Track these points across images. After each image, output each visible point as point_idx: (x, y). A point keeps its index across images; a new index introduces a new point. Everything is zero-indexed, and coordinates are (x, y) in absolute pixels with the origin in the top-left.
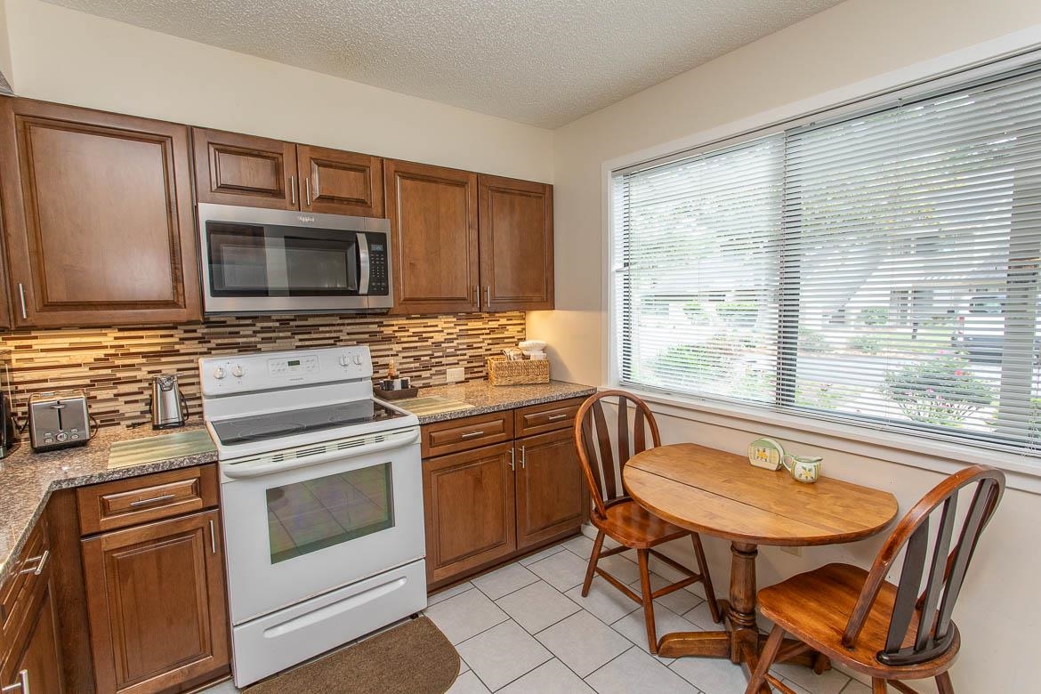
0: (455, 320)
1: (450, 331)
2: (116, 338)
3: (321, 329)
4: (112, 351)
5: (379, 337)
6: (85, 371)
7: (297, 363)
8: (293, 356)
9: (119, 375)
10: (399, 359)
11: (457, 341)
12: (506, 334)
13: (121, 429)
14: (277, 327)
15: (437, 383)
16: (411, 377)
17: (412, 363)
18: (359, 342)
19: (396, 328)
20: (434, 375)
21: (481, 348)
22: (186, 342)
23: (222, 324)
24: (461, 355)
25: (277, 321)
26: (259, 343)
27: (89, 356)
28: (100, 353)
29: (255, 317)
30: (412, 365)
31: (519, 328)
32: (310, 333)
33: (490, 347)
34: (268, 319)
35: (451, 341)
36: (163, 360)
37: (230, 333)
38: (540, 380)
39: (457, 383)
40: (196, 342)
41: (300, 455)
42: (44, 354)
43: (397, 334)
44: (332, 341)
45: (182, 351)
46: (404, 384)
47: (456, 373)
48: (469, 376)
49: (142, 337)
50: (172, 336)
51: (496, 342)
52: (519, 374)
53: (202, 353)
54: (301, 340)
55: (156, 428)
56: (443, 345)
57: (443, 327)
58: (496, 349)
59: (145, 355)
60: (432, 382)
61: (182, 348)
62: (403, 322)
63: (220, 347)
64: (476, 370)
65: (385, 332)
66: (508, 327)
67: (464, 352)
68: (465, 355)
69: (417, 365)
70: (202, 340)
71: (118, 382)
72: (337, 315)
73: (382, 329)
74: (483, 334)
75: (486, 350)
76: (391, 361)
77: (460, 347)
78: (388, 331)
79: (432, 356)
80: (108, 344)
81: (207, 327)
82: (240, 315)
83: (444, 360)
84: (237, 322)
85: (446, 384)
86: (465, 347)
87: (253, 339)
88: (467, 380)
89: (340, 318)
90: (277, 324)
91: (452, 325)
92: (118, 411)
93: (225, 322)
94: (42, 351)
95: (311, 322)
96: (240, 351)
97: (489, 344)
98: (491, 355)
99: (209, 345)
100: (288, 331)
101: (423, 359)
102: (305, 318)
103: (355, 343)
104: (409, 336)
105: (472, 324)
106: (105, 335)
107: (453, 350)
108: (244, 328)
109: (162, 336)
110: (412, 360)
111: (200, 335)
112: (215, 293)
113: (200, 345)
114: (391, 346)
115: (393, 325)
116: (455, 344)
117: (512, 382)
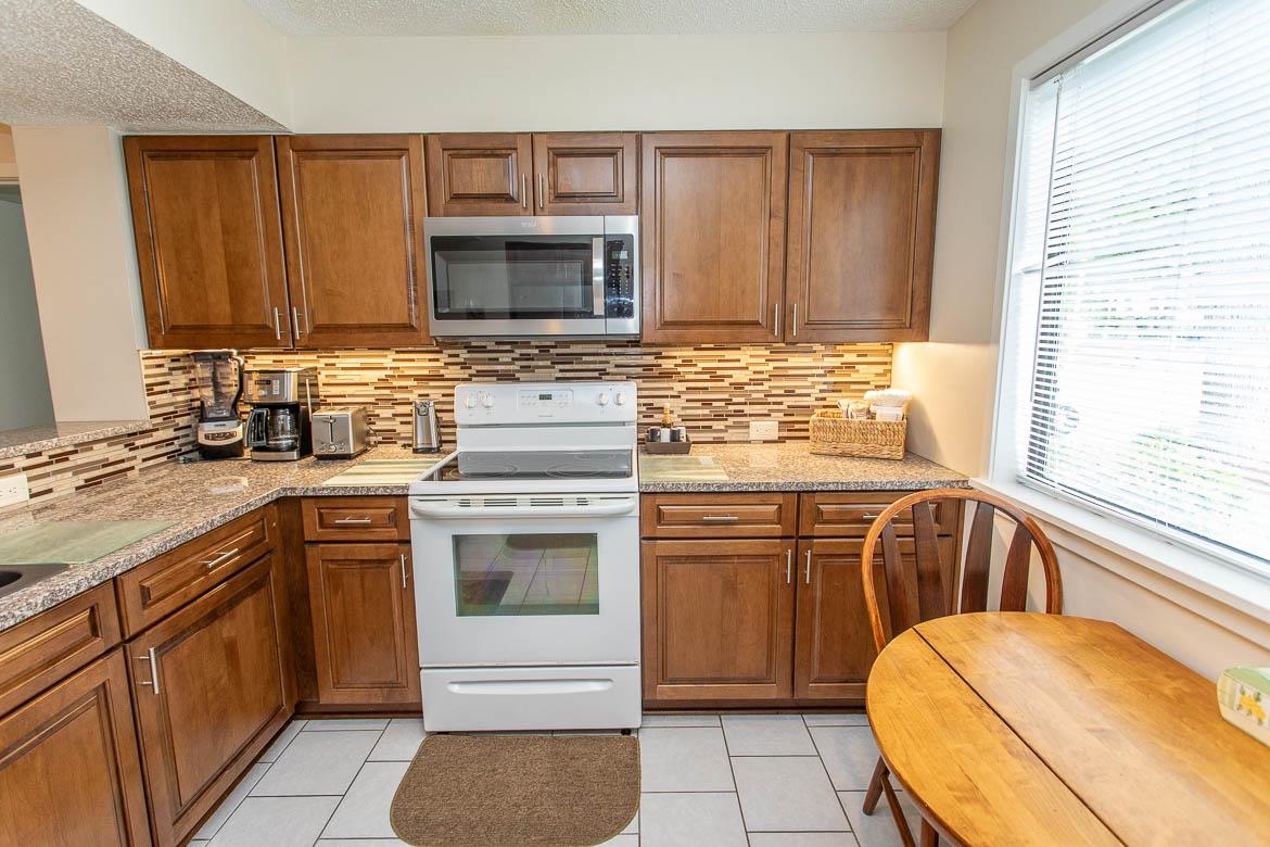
0: (768, 352)
1: (758, 368)
2: (394, 360)
3: (584, 358)
4: (391, 373)
5: (656, 372)
6: (370, 390)
7: (548, 397)
8: (545, 388)
9: (396, 396)
10: (682, 402)
11: (771, 384)
12: (854, 377)
13: (396, 448)
14: (536, 355)
15: (734, 439)
16: (687, 427)
17: (698, 408)
18: (629, 377)
19: (679, 361)
20: (730, 427)
21: (809, 395)
22: (450, 367)
23: (482, 349)
24: (774, 403)
25: (537, 347)
26: (518, 371)
27: (373, 376)
28: (382, 374)
29: (514, 342)
30: (700, 412)
31: (880, 369)
32: (572, 363)
33: (824, 395)
34: (527, 345)
35: (759, 382)
36: (432, 384)
37: (490, 359)
38: (885, 452)
39: (765, 442)
40: (459, 367)
41: (488, 504)
42: (343, 372)
43: (680, 369)
44: (596, 374)
45: (447, 376)
46: (675, 436)
47: (766, 428)
48: (786, 434)
49: (413, 360)
50: (437, 360)
51: (836, 388)
52: (850, 441)
53: (464, 380)
54: (561, 371)
55: (415, 451)
56: (747, 388)
57: (748, 361)
58: (831, 399)
59: (418, 378)
60: (727, 436)
61: (448, 373)
62: (689, 353)
63: (480, 374)
64: (797, 426)
65: (664, 366)
66: (857, 367)
67: (779, 399)
68: (781, 403)
69: (707, 412)
70: (464, 366)
71: (396, 403)
72: (605, 342)
73: (660, 361)
74: (813, 375)
75: (817, 399)
76: (667, 404)
77: (774, 392)
78: (667, 364)
79: (729, 402)
80: (389, 366)
81: (469, 352)
82: (499, 340)
83: (747, 409)
84: (496, 348)
85: (750, 442)
86: (782, 392)
87: (511, 367)
88: (782, 440)
89: (608, 346)
90: (537, 351)
91: (763, 360)
92: (395, 431)
93: (485, 347)
94: (343, 369)
95: (574, 349)
96: (498, 380)
97: (821, 391)
98: (824, 407)
99: (470, 371)
100: (548, 360)
101: (714, 404)
102: (566, 344)
103: (625, 377)
104: (696, 373)
105: (794, 360)
106: (386, 356)
107: (762, 395)
108: (502, 354)
109: (430, 360)
110: (699, 404)
111: (463, 360)
112: (439, 316)
113: (462, 371)
114: (671, 385)
115: (675, 357)
116: (766, 385)
117: (838, 451)
